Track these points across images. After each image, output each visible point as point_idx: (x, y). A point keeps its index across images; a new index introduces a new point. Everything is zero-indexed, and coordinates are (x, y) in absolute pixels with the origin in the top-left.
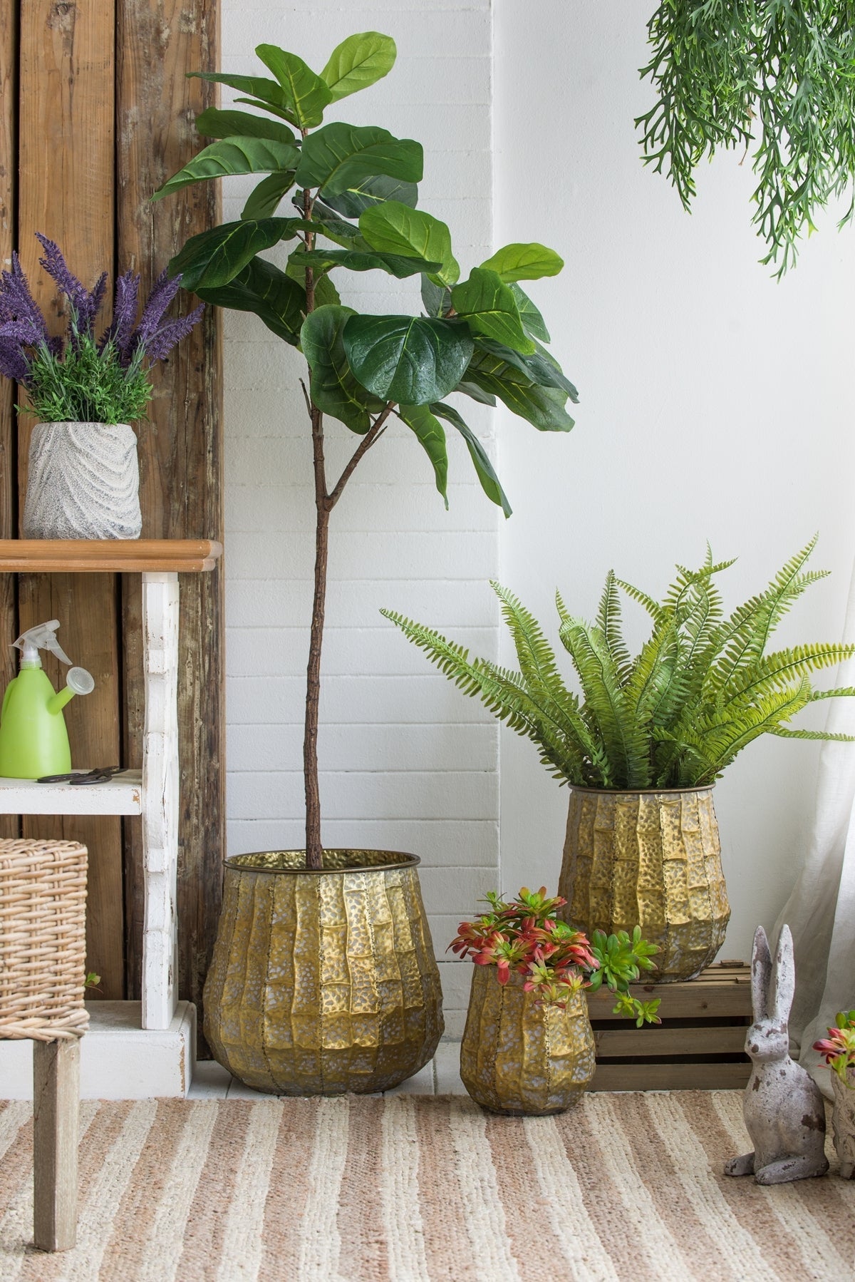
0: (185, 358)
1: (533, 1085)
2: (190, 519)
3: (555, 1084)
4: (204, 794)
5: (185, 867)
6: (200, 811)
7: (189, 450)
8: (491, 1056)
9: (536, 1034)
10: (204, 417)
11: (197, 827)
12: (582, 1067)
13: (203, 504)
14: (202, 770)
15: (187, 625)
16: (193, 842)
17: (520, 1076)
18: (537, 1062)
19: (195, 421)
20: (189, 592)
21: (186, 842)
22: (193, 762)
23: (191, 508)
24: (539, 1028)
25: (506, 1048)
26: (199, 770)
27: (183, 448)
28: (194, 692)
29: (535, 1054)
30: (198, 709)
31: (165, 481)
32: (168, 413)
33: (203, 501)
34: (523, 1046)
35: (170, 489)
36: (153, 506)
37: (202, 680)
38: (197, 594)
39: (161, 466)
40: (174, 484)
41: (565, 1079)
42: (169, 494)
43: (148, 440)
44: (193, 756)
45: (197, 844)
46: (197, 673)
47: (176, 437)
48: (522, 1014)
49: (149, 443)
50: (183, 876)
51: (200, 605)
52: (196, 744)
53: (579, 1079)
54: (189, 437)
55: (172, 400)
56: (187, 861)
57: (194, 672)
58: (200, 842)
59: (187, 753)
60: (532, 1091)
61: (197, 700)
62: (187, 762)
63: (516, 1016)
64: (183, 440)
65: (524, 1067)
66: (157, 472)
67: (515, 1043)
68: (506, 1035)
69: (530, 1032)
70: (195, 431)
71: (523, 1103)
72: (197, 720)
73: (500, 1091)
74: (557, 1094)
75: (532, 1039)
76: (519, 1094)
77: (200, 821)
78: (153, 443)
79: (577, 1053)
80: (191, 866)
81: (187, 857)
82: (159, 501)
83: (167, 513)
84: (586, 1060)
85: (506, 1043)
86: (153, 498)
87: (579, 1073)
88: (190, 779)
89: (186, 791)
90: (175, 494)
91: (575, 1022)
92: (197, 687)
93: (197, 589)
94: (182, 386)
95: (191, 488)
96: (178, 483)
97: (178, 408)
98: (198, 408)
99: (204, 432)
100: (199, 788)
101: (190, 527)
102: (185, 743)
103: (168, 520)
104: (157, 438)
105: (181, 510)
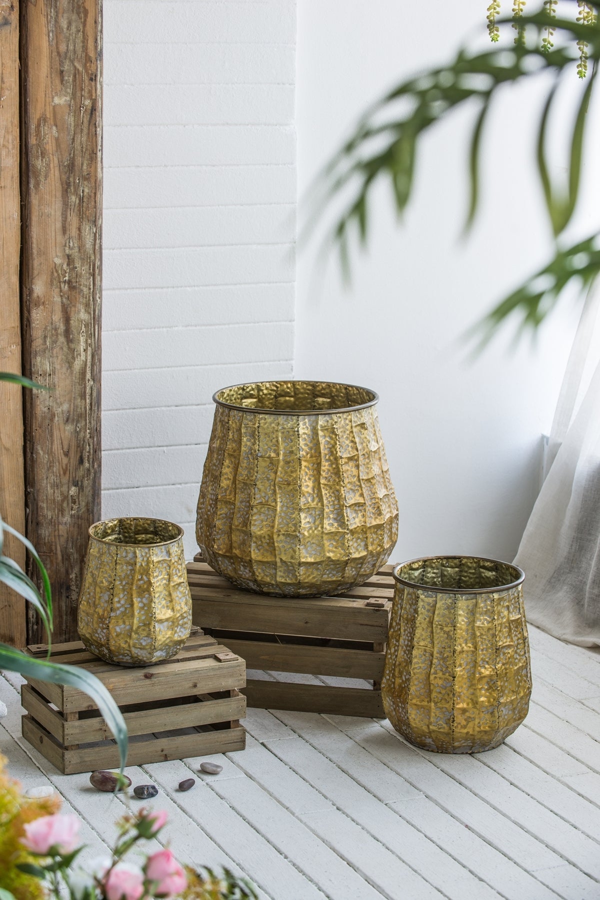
0: (81, 69)
1: (141, 644)
2: (84, 209)
3: (160, 643)
4: (93, 442)
5: (79, 504)
6: (91, 457)
7: (84, 150)
8: (106, 619)
9: (144, 600)
10: (96, 121)
11: (89, 470)
12: (182, 626)
13: (95, 196)
14: (92, 422)
15: (81, 300)
16: (86, 483)
17: (130, 637)
18: (145, 625)
19: (89, 124)
20: (83, 272)
21: (80, 483)
22: (86, 416)
23: (85, 200)
24: (147, 596)
25: (118, 612)
26: (90, 422)
27: (79, 148)
28: (86, 357)
29: (143, 618)
30: (90, 371)
31: (64, 177)
32: (67, 118)
33: (95, 194)
34: (133, 611)
35: (68, 184)
36: (54, 199)
37: (93, 347)
38: (90, 273)
39: (60, 162)
40: (71, 179)
41: (169, 638)
42: (67, 188)
43: (50, 141)
44: (86, 411)
45: (89, 484)
46: (89, 341)
47: (73, 139)
48: (132, 584)
49: (50, 144)
50: (77, 511)
51: (92, 283)
52: (88, 401)
53: (180, 636)
54: (84, 139)
55: (70, 106)
56: (81, 498)
57: (87, 340)
58: (91, 482)
59: (81, 408)
60: (140, 649)
61: (89, 364)
62: (81, 417)
63: (127, 585)
64: (79, 141)
65: (134, 628)
66: (57, 169)
67: (126, 608)
68: (119, 602)
69: (139, 599)
70: (89, 134)
71: (132, 657)
72: (89, 380)
73: (113, 648)
74: (161, 650)
75: (141, 605)
76: (130, 651)
77: (91, 465)
78: (54, 145)
79: (178, 615)
80: (84, 504)
81: (80, 495)
82: (59, 194)
83: (66, 204)
84: (185, 620)
85: (118, 608)
86: (54, 193)
87: (180, 631)
88: (83, 431)
89: (80, 441)
90: (72, 188)
91: (177, 589)
92: (89, 353)
93: (90, 269)
94: (79, 94)
95: (86, 183)
96: (75, 179)
97: (75, 113)
98: (92, 114)
99: (96, 134)
100: (90, 437)
101: (84, 216)
102: (79, 400)
103: (66, 211)
104: (57, 140)
105: (77, 201)
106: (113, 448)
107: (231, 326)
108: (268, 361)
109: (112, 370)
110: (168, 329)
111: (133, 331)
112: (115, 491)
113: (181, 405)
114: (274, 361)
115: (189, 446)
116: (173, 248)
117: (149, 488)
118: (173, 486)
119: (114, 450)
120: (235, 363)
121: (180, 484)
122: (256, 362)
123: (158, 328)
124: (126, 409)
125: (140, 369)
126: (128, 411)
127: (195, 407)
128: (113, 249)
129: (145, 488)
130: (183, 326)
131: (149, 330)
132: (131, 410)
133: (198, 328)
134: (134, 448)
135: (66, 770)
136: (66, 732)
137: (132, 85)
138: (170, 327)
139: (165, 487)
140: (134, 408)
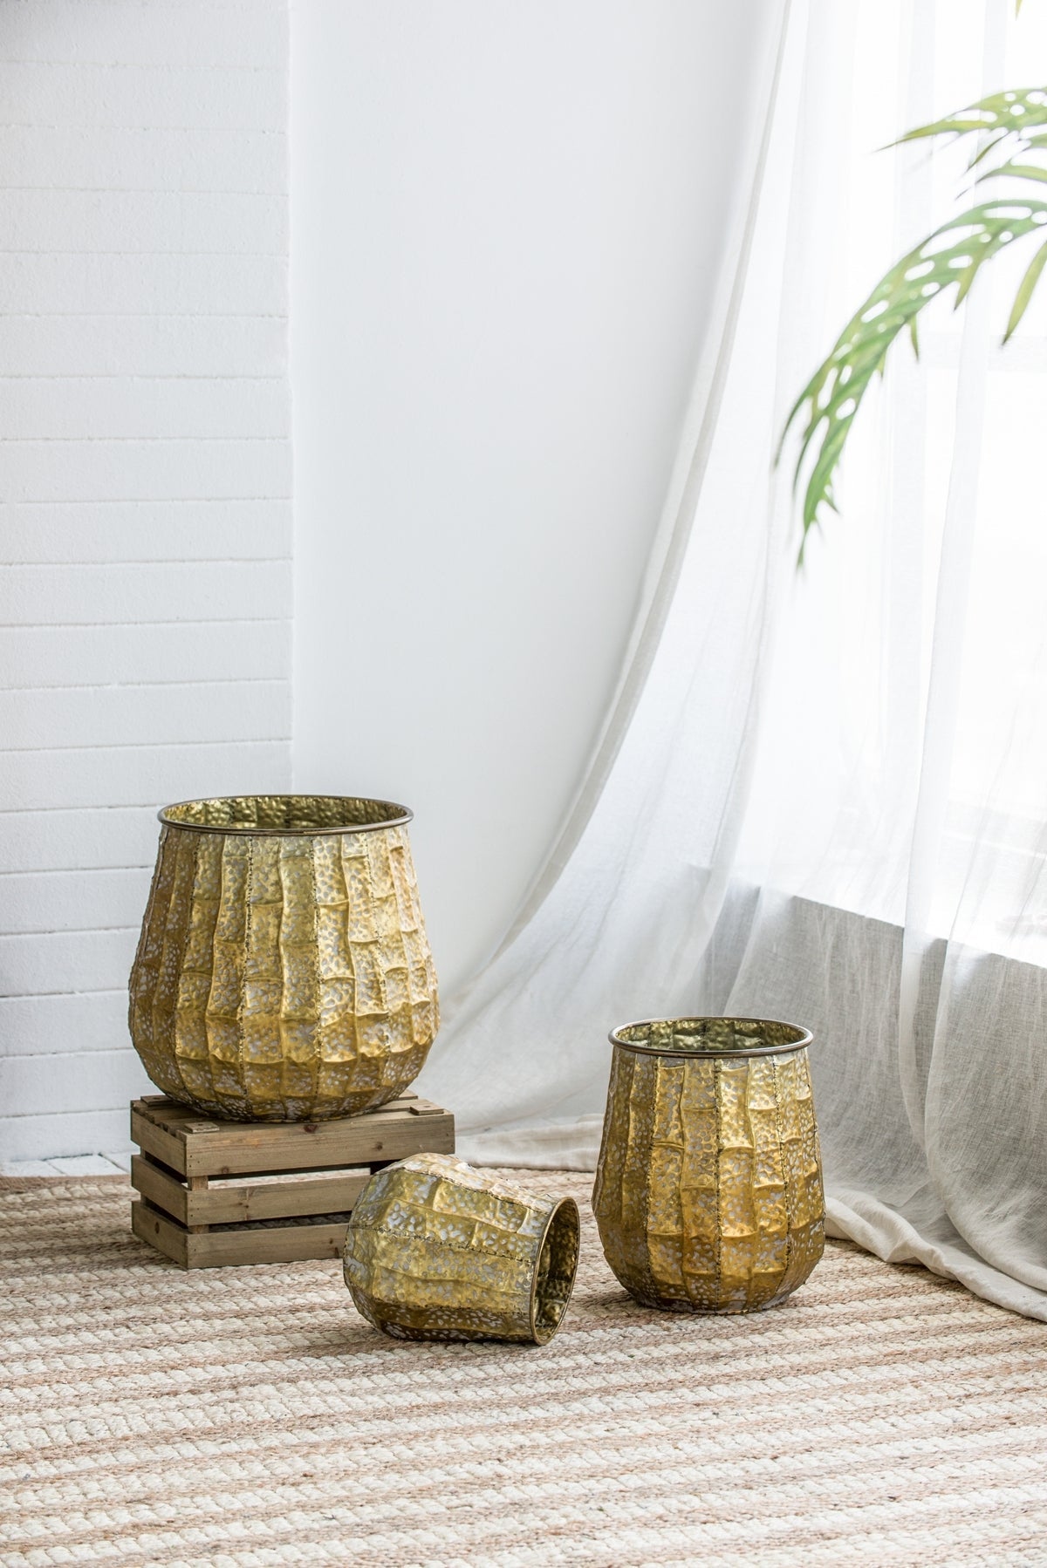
106: (12, 869)
107: (194, 685)
108: (253, 740)
109: (11, 750)
110: (97, 688)
111: (41, 689)
112: (15, 937)
113: (118, 806)
114: (262, 740)
115: (130, 870)
116: (103, 563)
117: (70, 934)
118: (106, 932)
119: (15, 872)
120: (200, 743)
121: (118, 928)
122: (234, 741)
123: (80, 686)
124: (33, 810)
125: (54, 748)
126: (35, 813)
127: (138, 809)
128: (11, 564)
129: (64, 934)
130: (120, 683)
131: (66, 689)
132: (40, 813)
133: (142, 686)
134: (44, 871)
135: (189, 1262)
136: (190, 1205)
137: (37, 315)
138: (99, 685)
139: (93, 932)
140: (45, 810)
